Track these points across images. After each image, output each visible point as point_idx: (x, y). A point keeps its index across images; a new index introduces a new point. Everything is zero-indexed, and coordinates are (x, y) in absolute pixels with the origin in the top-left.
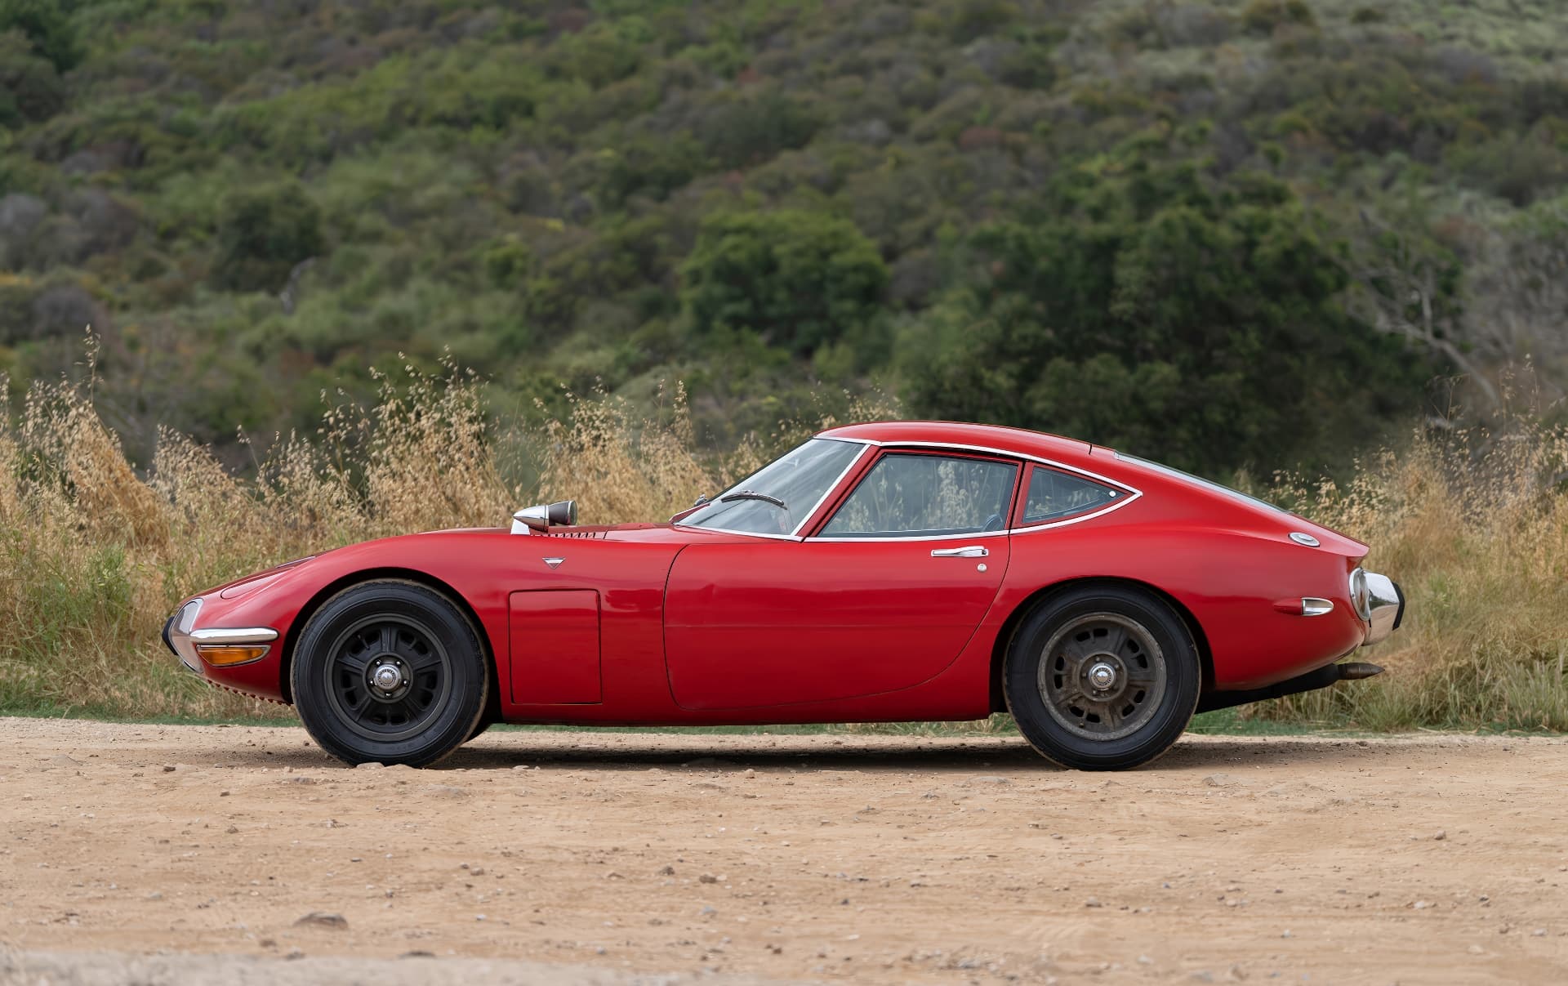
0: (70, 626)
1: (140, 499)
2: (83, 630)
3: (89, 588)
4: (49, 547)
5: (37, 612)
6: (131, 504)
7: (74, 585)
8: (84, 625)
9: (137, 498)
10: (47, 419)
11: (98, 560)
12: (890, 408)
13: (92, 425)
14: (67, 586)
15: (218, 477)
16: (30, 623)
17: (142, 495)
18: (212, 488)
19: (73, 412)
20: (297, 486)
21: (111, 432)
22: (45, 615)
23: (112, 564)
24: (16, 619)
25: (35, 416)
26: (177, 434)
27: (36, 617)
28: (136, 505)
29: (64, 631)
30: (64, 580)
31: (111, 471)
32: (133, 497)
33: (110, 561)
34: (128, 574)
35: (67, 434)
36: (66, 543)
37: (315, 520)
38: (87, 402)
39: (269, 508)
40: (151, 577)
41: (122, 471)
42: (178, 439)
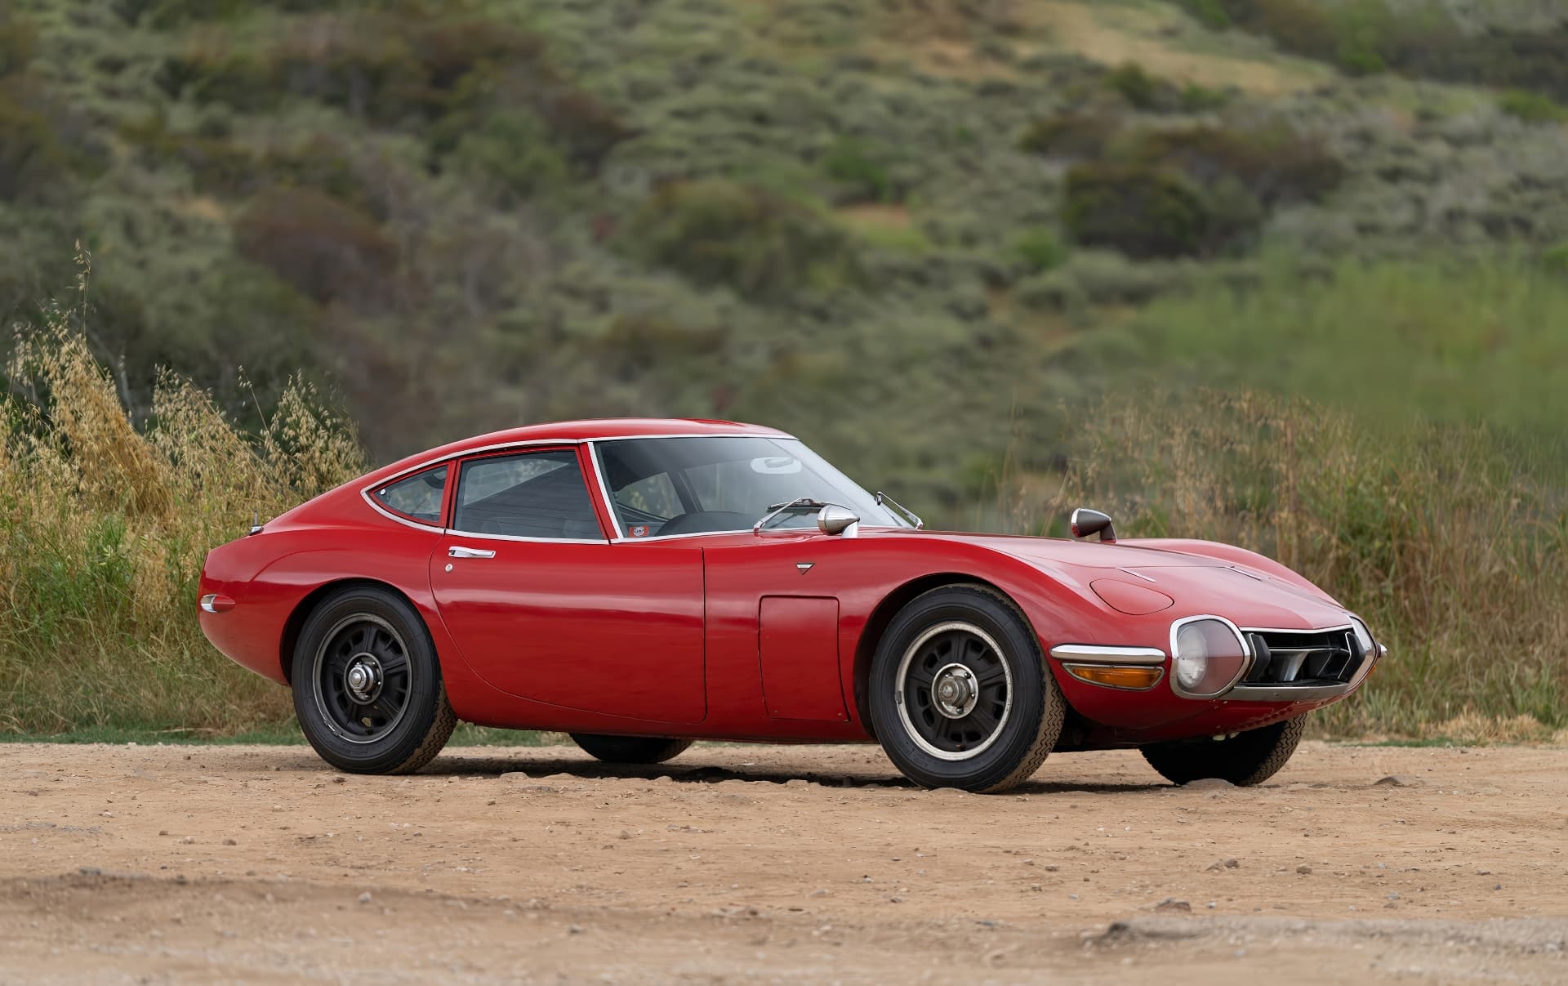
0: (68, 616)
1: (137, 456)
2: (82, 620)
3: (88, 570)
4: (44, 517)
5: (32, 598)
6: (128, 461)
7: (72, 565)
8: (83, 615)
9: (134, 454)
10: (37, 356)
11: (98, 533)
13: (87, 364)
14: (65, 565)
15: (220, 429)
16: (26, 613)
17: (139, 451)
18: (214, 442)
19: (65, 349)
20: (303, 440)
21: (106, 372)
22: (41, 602)
23: (114, 539)
24: (10, 607)
25: (26, 353)
26: (175, 375)
27: (32, 605)
28: (133, 463)
29: (62, 622)
30: (62, 559)
31: (106, 420)
32: (130, 453)
33: (110, 535)
34: (129, 551)
35: (58, 375)
36: (63, 513)
37: (323, 483)
38: (80, 335)
39: (274, 467)
40: (153, 554)
41: (118, 421)
42: (177, 382)
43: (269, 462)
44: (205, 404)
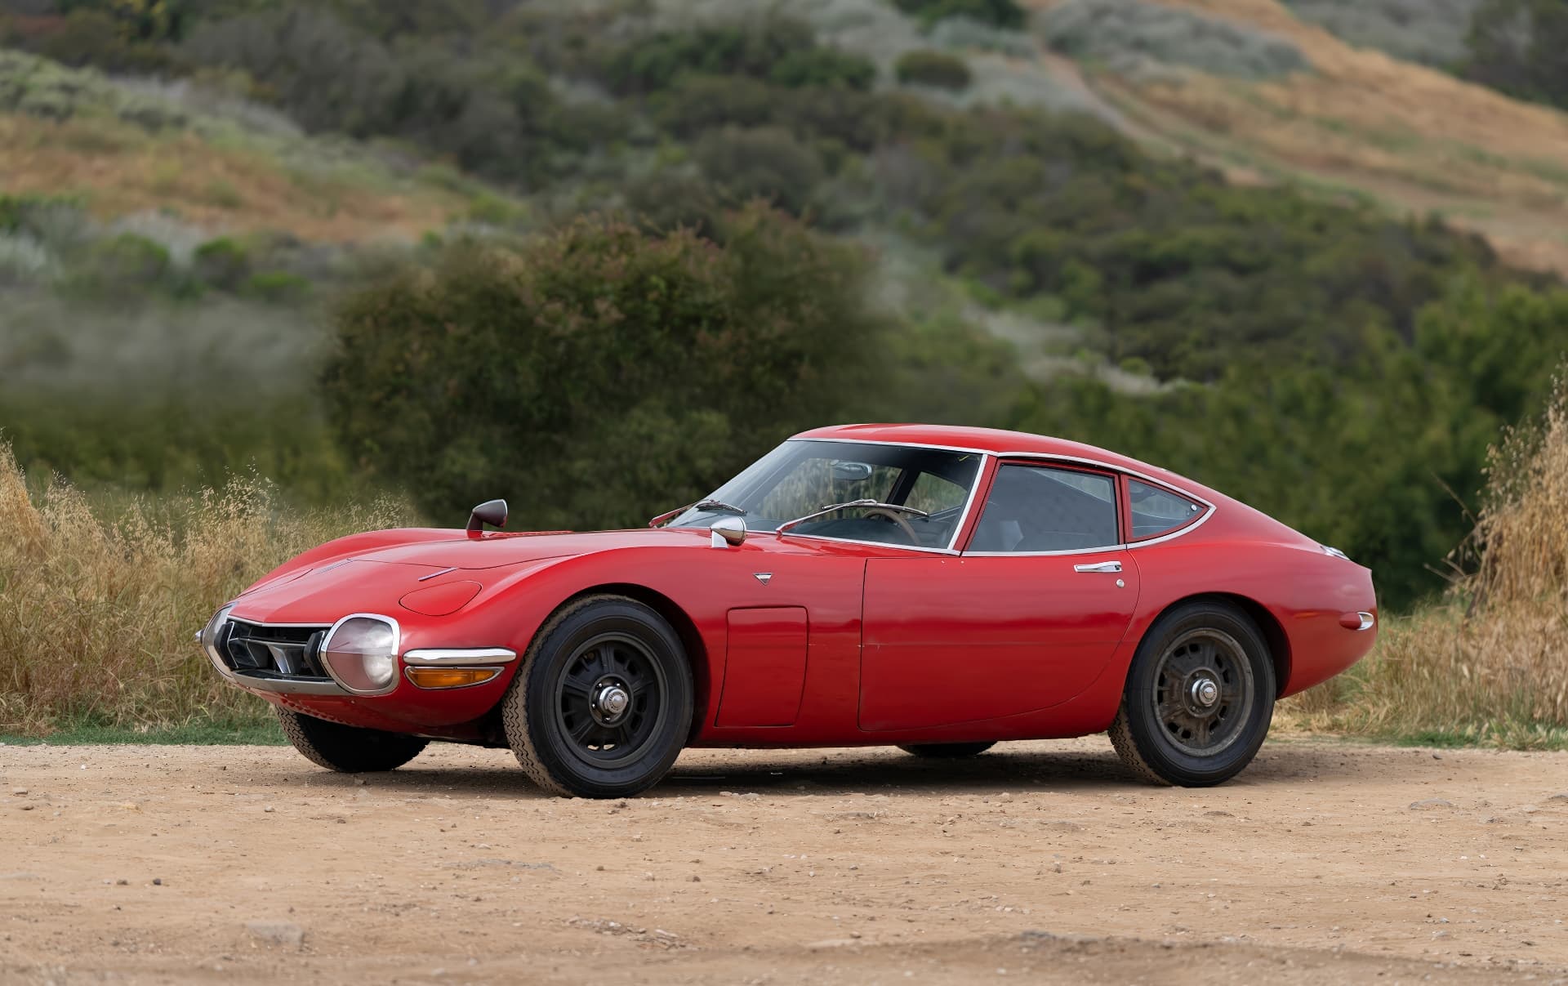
1: (31, 520)
9: (29, 518)
12: (261, 487)
13: (10, 460)
17: (33, 517)
20: (137, 534)
26: (64, 479)
28: (27, 523)
32: (26, 517)
41: (23, 497)
42: (64, 483)
43: (113, 542)
44: (80, 499)
